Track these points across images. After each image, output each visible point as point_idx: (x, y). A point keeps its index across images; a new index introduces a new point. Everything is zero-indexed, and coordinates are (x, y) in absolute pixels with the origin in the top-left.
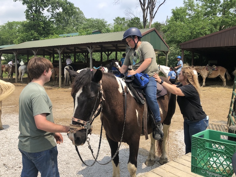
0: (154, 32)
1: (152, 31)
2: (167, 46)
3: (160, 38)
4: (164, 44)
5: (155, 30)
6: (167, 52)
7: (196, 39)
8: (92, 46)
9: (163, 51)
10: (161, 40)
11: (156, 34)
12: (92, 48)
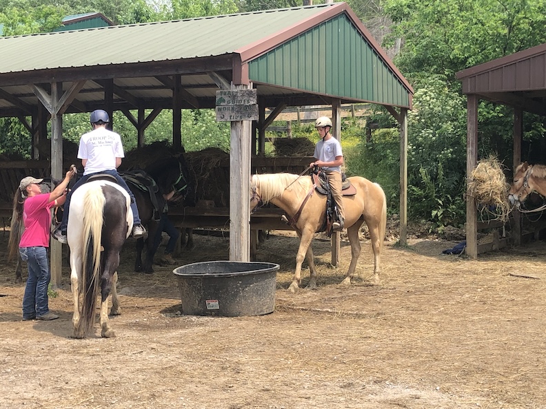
0: (342, 20)
1: (335, 17)
2: (400, 82)
3: (370, 46)
4: (390, 76)
5: (345, 15)
6: (404, 110)
8: (59, 85)
9: (385, 103)
10: (375, 58)
11: (354, 32)
12: (61, 93)
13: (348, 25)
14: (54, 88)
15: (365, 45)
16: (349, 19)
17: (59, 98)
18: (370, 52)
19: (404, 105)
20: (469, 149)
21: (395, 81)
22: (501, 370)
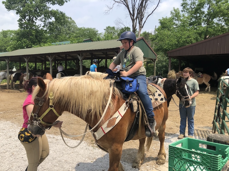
0: (142, 40)
1: (141, 40)
2: (154, 54)
3: (148, 46)
4: (152, 52)
5: (142, 39)
6: (155, 60)
7: (182, 47)
8: (82, 54)
9: (151, 58)
10: (149, 49)
11: (144, 43)
12: (82, 56)
13: (143, 42)
14: (81, 55)
15: (147, 46)
16: (143, 40)
17: (82, 57)
18: (148, 47)
19: (155, 59)
20: (169, 68)
21: (153, 54)
22: (175, 116)
